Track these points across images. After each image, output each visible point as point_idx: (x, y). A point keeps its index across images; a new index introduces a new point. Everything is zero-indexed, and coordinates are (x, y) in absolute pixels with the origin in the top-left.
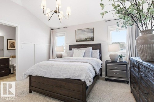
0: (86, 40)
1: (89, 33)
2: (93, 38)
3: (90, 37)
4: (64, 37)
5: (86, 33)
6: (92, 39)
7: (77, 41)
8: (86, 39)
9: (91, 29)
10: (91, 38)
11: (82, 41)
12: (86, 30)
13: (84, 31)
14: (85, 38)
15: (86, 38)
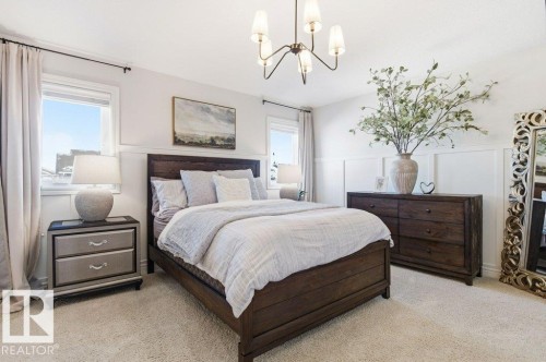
0: (212, 143)
1: (222, 123)
2: (234, 140)
3: (226, 137)
4: (106, 112)
5: (212, 118)
6: (230, 144)
7: (177, 141)
8: (212, 140)
9: (229, 112)
10: (229, 140)
11: (200, 144)
12: (213, 109)
13: (208, 110)
14: (210, 135)
15: (214, 136)
